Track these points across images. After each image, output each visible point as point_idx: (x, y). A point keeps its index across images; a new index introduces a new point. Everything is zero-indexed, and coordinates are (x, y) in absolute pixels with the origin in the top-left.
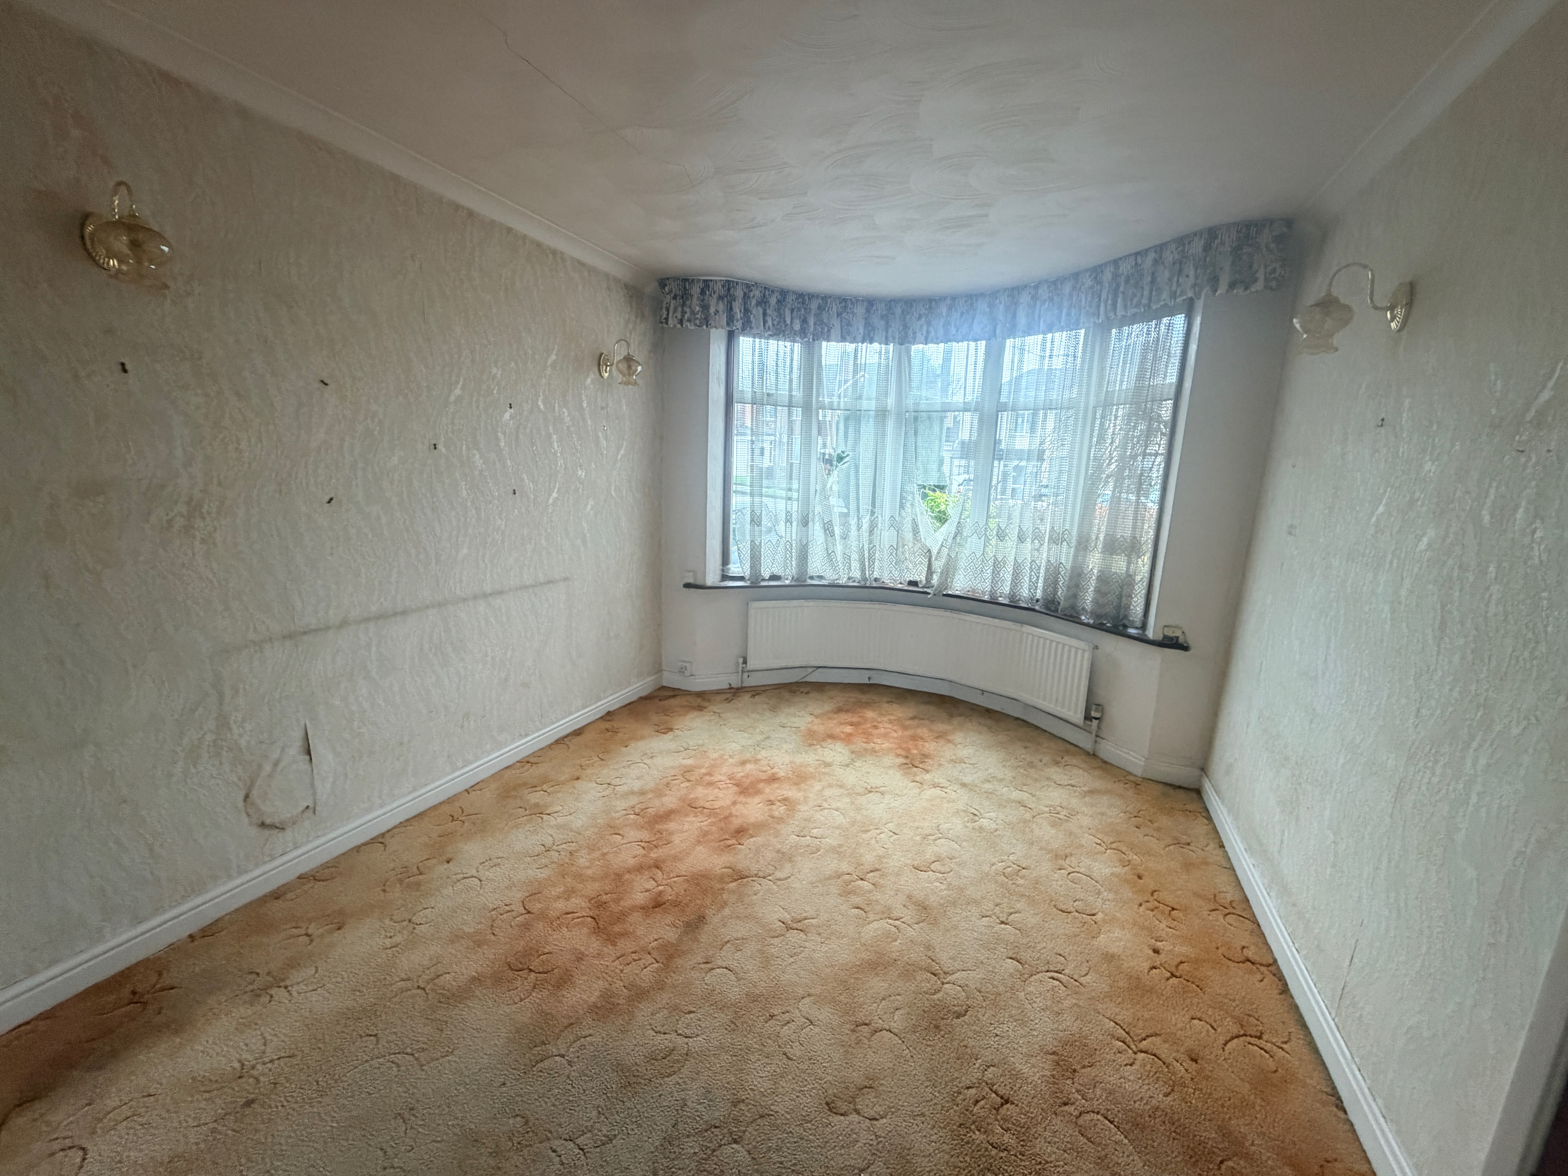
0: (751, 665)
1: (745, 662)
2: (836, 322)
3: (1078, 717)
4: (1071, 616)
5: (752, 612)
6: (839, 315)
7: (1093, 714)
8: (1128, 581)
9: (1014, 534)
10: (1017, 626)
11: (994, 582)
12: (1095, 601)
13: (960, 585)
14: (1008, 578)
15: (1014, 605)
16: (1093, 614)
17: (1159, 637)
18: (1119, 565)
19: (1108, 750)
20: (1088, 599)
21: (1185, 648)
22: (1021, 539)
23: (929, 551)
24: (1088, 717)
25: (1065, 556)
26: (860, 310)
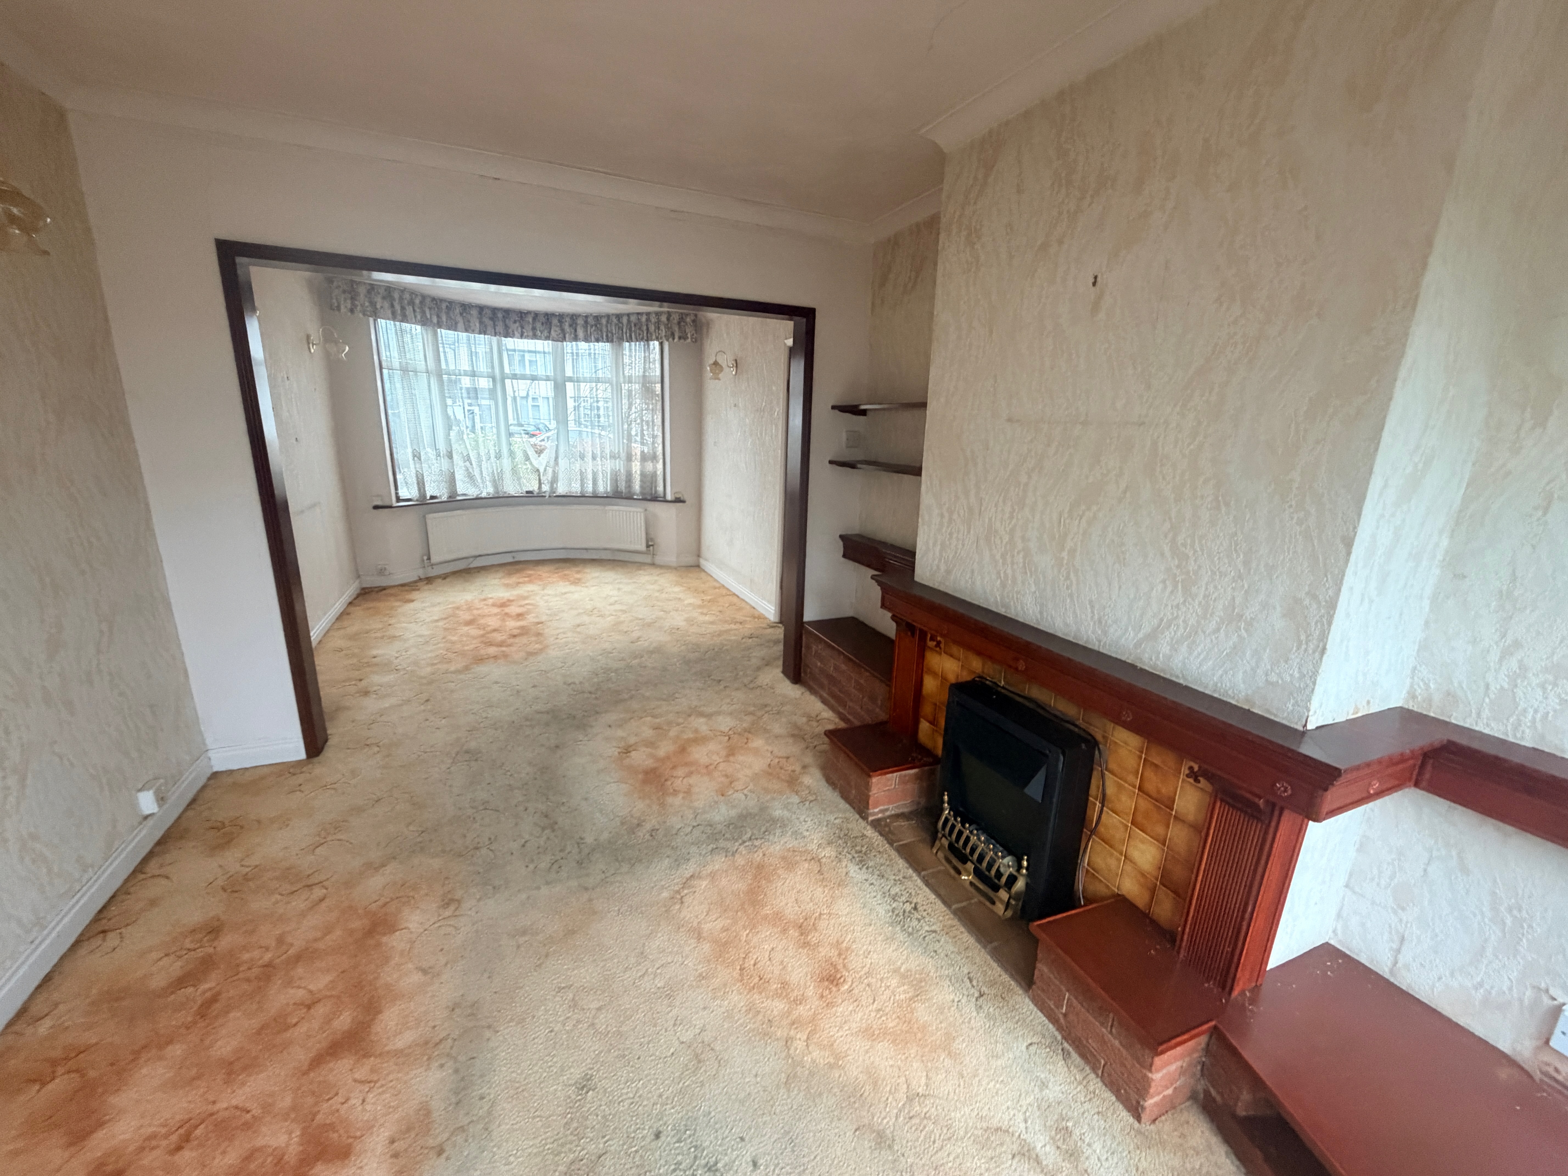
0: (435, 559)
1: (429, 559)
2: (459, 319)
3: (642, 547)
4: (629, 497)
5: (429, 522)
6: (461, 314)
7: (650, 543)
8: (654, 475)
9: (589, 456)
10: (602, 507)
11: (582, 485)
12: (641, 487)
13: (561, 489)
14: (590, 482)
15: (595, 496)
16: (642, 493)
17: (673, 499)
18: (649, 466)
19: (659, 560)
20: (637, 487)
21: (684, 502)
22: (594, 458)
23: (538, 470)
24: (648, 546)
25: (619, 465)
26: (474, 312)
